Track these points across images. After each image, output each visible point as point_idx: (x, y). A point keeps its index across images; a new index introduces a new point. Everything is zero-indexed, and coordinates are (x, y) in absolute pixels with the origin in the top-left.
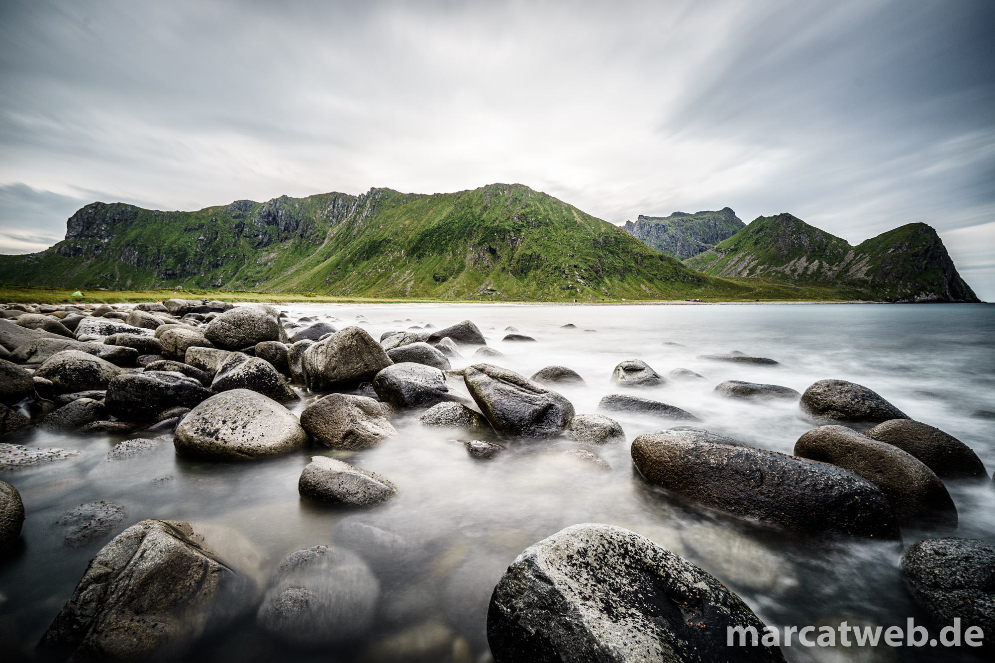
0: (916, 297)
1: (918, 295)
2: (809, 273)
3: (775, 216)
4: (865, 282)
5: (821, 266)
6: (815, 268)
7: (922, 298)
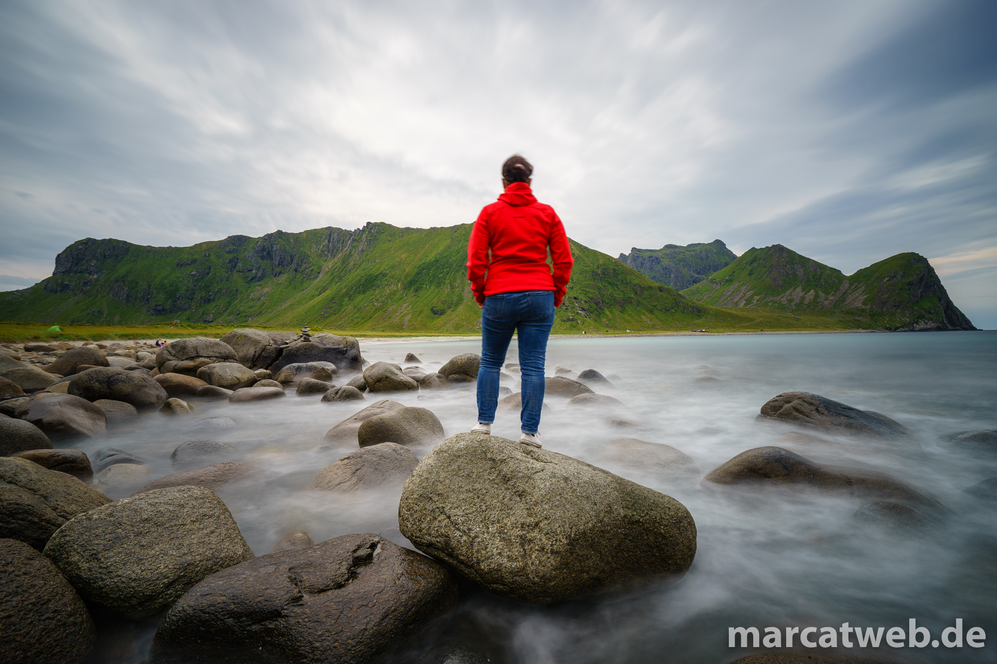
0: (915, 325)
1: (917, 323)
2: (806, 302)
3: (767, 247)
4: (863, 311)
5: (817, 296)
6: (812, 298)
7: (922, 327)
